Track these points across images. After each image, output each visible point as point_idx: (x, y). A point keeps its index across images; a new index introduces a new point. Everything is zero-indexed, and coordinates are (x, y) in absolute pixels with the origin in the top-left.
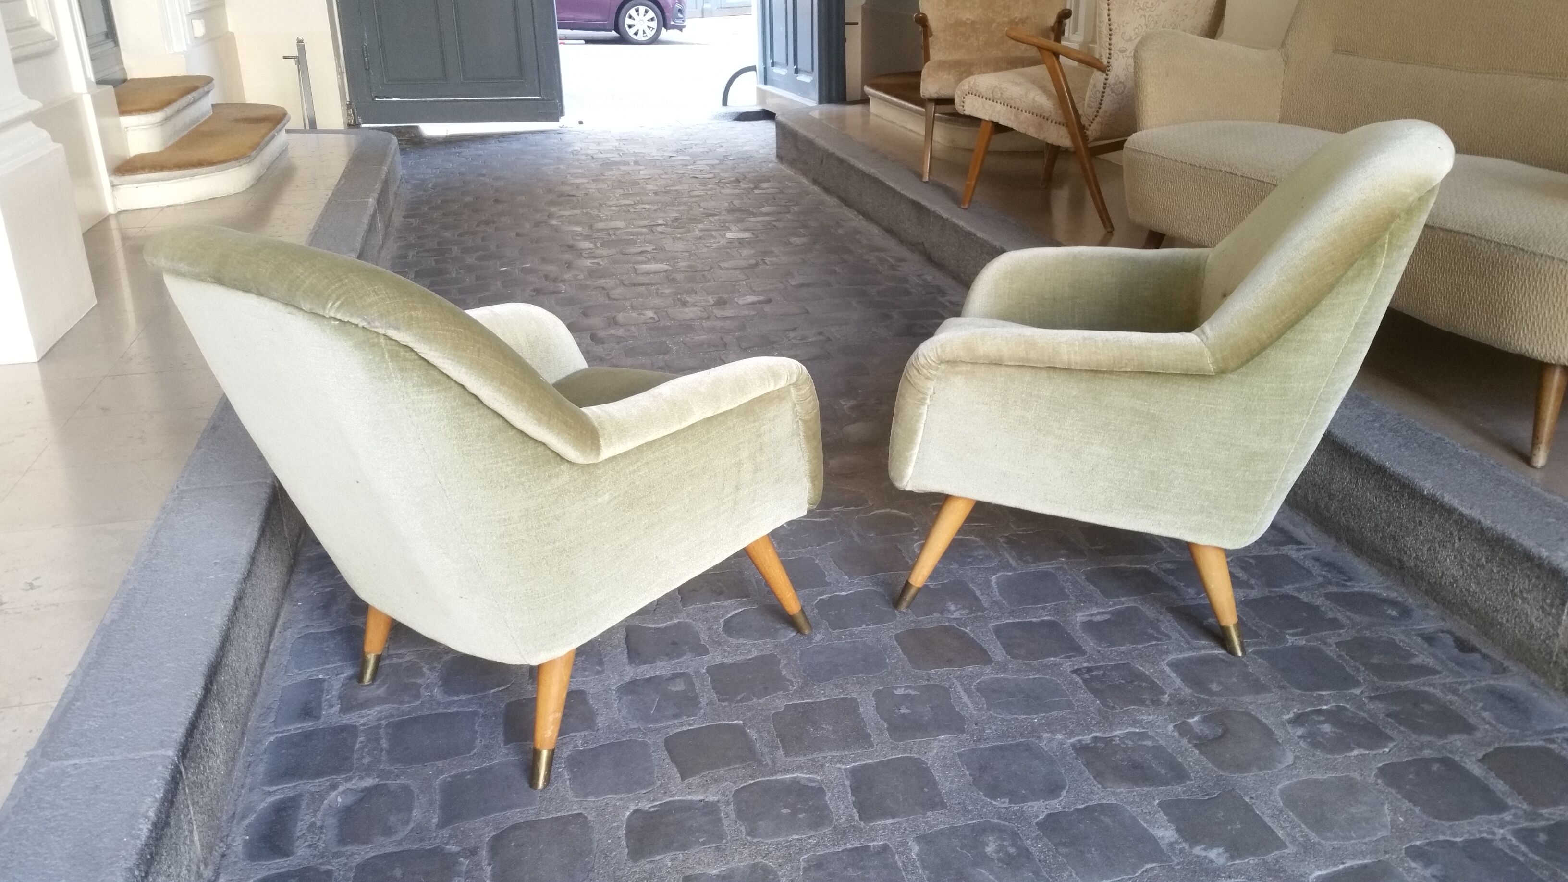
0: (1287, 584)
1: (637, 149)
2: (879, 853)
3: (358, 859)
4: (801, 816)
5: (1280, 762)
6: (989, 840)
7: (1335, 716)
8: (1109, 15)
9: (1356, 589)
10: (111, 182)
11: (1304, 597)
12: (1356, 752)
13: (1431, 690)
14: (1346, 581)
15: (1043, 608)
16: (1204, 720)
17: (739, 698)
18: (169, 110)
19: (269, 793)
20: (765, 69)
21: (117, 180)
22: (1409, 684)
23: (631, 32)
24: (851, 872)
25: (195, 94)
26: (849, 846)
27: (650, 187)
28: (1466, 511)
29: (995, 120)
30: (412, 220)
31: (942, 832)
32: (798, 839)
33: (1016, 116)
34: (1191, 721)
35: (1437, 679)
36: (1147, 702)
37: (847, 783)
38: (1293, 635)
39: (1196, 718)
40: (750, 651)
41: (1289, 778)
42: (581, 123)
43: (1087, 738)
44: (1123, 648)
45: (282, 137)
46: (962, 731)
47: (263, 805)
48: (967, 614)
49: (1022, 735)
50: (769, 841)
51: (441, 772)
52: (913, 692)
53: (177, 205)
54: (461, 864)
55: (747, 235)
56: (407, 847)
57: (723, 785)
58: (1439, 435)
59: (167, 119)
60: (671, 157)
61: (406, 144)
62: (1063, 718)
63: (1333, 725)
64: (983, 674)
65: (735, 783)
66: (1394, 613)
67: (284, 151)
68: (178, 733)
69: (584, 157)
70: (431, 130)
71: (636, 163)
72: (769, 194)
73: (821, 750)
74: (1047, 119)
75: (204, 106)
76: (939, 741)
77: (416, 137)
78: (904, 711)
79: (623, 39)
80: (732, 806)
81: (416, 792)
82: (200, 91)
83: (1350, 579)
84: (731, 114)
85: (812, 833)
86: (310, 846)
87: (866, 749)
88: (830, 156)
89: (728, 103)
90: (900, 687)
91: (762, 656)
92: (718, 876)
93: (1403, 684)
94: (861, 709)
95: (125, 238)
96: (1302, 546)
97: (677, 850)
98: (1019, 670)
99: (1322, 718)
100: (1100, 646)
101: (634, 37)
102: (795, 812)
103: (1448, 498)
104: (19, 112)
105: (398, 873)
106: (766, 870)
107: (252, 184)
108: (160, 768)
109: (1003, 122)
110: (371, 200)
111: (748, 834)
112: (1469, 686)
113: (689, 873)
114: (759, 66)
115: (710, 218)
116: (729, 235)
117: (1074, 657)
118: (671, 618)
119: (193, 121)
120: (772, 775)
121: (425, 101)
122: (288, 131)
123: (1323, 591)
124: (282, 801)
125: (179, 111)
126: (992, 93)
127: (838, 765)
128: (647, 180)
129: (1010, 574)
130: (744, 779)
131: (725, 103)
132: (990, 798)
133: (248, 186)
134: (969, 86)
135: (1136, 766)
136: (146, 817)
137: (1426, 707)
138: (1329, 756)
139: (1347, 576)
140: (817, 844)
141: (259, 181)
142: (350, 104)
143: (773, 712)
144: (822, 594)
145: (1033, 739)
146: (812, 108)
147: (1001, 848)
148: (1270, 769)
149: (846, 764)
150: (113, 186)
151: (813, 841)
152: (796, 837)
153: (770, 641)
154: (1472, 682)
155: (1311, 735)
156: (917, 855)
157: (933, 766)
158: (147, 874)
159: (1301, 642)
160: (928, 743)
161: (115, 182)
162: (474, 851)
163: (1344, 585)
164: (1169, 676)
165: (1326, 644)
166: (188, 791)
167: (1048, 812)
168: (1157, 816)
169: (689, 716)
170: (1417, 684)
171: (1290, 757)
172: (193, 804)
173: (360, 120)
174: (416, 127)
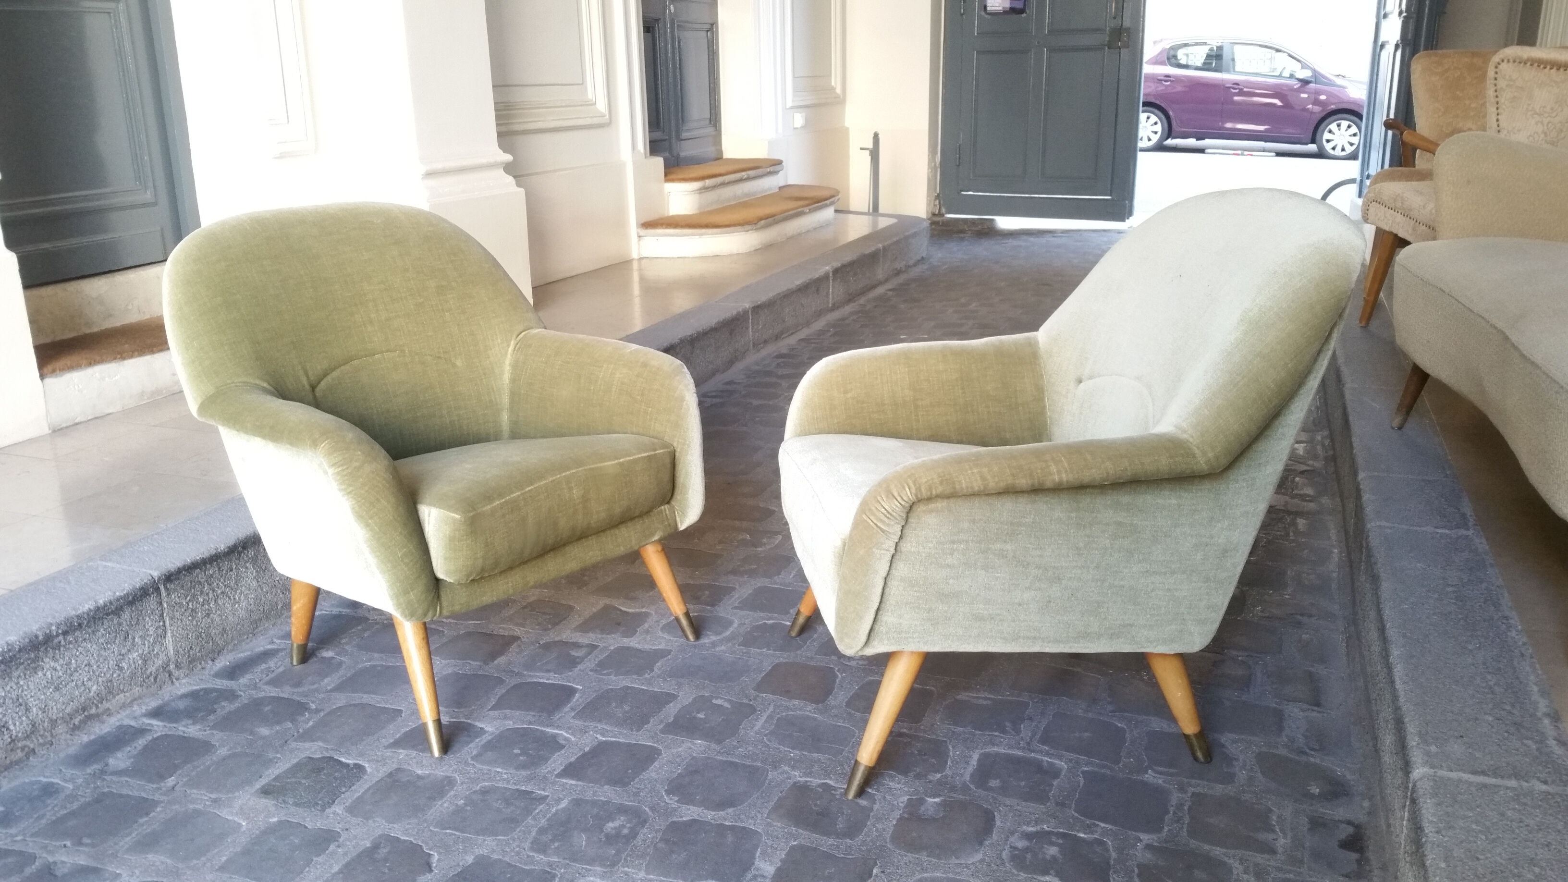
2: (535, 799)
3: (261, 695)
4: (521, 758)
5: (957, 858)
6: (619, 819)
7: (1071, 844)
8: (1498, 120)
9: (1312, 760)
10: (638, 233)
11: (1232, 748)
13: (1235, 864)
14: (1312, 749)
16: (944, 804)
17: (605, 672)
18: (708, 182)
19: (273, 643)
20: (1361, 181)
21: (643, 232)
22: (1217, 851)
23: (1328, 147)
24: (497, 804)
25: (752, 173)
26: (523, 788)
29: (1395, 232)
30: (890, 293)
31: (594, 803)
32: (498, 772)
33: (1414, 229)
34: (930, 800)
35: (1259, 858)
36: (912, 774)
37: (587, 749)
38: (1158, 772)
39: (937, 800)
40: (660, 644)
41: (945, 872)
43: (815, 782)
44: (960, 729)
45: (825, 214)
46: (719, 742)
47: (262, 649)
48: (862, 665)
49: (764, 761)
50: (478, 765)
52: (727, 705)
53: (685, 258)
54: (305, 716)
56: (295, 697)
57: (508, 723)
59: (704, 189)
63: (1064, 850)
64: (800, 710)
65: (514, 723)
66: (1317, 791)
68: (173, 565)
70: (1005, 223)
73: (600, 721)
75: (766, 184)
76: (694, 744)
77: (988, 228)
78: (701, 716)
79: (1321, 155)
80: (490, 738)
82: (762, 171)
85: (512, 771)
86: (250, 679)
87: (632, 731)
90: (722, 698)
91: (662, 650)
93: (1206, 847)
94: (671, 705)
95: (642, 279)
96: (1316, 708)
99: (1060, 841)
101: (1331, 152)
102: (523, 754)
105: (268, 709)
106: (451, 782)
108: (136, 578)
109: (1402, 234)
110: (827, 268)
111: (473, 757)
112: (1289, 876)
113: (405, 767)
114: (1358, 179)
118: (643, 607)
119: (747, 195)
120: (546, 726)
121: (1004, 196)
122: (836, 210)
123: (1266, 749)
125: (723, 184)
127: (598, 736)
130: (523, 722)
132: (666, 793)
133: (753, 249)
135: (823, 814)
136: (96, 602)
137: (1199, 873)
138: (1014, 871)
140: (504, 779)
141: (767, 247)
142: (938, 195)
143: (610, 687)
145: (769, 767)
147: (620, 827)
148: (939, 859)
149: (604, 736)
150: (640, 237)
151: (505, 776)
152: (499, 770)
153: (683, 640)
154: (1300, 874)
155: (1027, 850)
156: (557, 811)
157: (663, 759)
158: (65, 633)
159: (1160, 781)
160: (683, 742)
161: (641, 234)
162: (317, 711)
163: (1304, 753)
164: (967, 763)
165: (1182, 789)
166: (165, 606)
167: (696, 817)
168: (778, 852)
169: (555, 674)
170: (1224, 854)
171: (979, 856)
172: (172, 619)
173: (943, 210)
174: (993, 220)
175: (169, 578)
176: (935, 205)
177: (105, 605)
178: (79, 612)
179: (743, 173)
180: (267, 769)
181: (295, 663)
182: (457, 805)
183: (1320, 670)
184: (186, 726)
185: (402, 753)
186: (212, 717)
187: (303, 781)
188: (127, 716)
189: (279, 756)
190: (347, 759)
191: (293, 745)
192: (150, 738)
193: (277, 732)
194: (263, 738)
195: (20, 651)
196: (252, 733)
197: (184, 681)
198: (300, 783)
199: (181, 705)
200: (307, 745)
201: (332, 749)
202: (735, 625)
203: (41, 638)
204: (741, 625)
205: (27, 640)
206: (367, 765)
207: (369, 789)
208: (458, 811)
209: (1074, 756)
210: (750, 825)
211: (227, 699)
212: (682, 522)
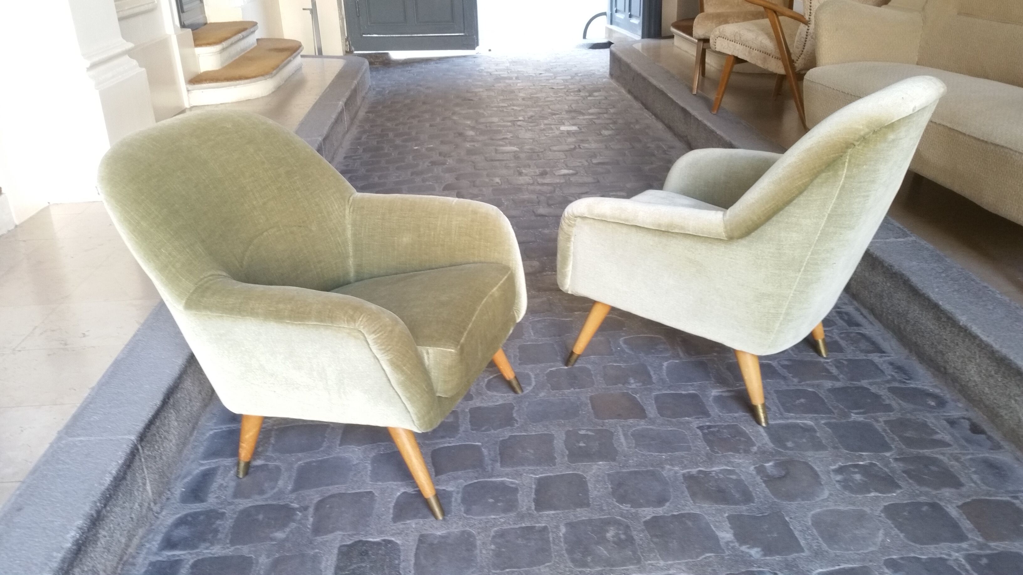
0: (863, 380)
1: (520, 68)
2: (540, 531)
3: (241, 507)
4: (499, 504)
5: (818, 497)
6: (610, 529)
7: (864, 470)
9: (912, 386)
10: (187, 88)
11: (873, 389)
12: (872, 494)
13: (941, 457)
14: (906, 379)
15: (691, 385)
16: (776, 466)
17: (483, 429)
18: (225, 44)
19: (202, 465)
20: (611, 14)
21: (191, 87)
22: (927, 452)
24: (520, 541)
25: (244, 33)
26: (523, 525)
27: (522, 95)
28: (984, 338)
29: (736, 55)
30: (370, 115)
31: (583, 522)
32: (494, 518)
33: (749, 53)
34: (767, 465)
35: (947, 450)
36: (741, 451)
37: (534, 486)
38: (856, 414)
39: (771, 464)
40: (498, 400)
41: (821, 507)
42: (490, 50)
43: (694, 471)
44: (736, 415)
45: (298, 60)
46: (614, 460)
47: (197, 471)
48: (640, 386)
49: (652, 465)
50: (476, 518)
51: (300, 459)
52: (590, 433)
53: (226, 103)
54: (298, 515)
55: (574, 128)
56: (270, 502)
57: (459, 482)
58: (986, 284)
59: (224, 49)
60: (541, 74)
61: (379, 64)
62: (683, 457)
63: (863, 475)
64: (638, 425)
65: (465, 481)
66: (933, 404)
67: (299, 69)
68: (140, 426)
69: (485, 74)
70: (396, 55)
71: (517, 78)
72: (597, 100)
73: (523, 465)
74: (770, 55)
75: (251, 40)
76: (598, 465)
77: (386, 59)
78: (582, 444)
80: (460, 495)
81: (283, 470)
82: (248, 31)
83: (910, 378)
84: (588, 44)
85: (503, 515)
86: (217, 497)
87: (551, 466)
88: (639, 75)
89: (587, 37)
90: (583, 429)
91: (505, 404)
92: (440, 536)
93: (921, 451)
94: (555, 442)
96: (884, 355)
97: (420, 518)
98: (662, 424)
99: (856, 470)
100: (721, 412)
102: (497, 501)
103: (975, 329)
104: (119, 50)
105: (261, 517)
106: (470, 535)
107: (273, 90)
108: (125, 446)
109: (740, 56)
110: (341, 103)
111: (465, 513)
112: (969, 457)
113: (424, 532)
115: (554, 117)
116: (563, 128)
117: (702, 418)
119: (243, 50)
120: (490, 477)
121: (393, 37)
122: (302, 56)
123: (888, 385)
124: (209, 470)
125: (232, 44)
126: (735, 36)
127: (531, 475)
128: (520, 90)
129: (677, 361)
130: (471, 479)
131: (584, 37)
132: (619, 504)
133: (271, 92)
134: (719, 32)
135: (721, 491)
136: (111, 473)
137: (933, 468)
138: (853, 495)
139: (908, 376)
140: (504, 523)
141: (278, 89)
142: (347, 37)
143: (501, 439)
144: (551, 367)
145: (658, 469)
146: (636, 42)
147: (617, 535)
148: (810, 500)
149: (536, 475)
150: (188, 91)
151: (502, 520)
152: (493, 517)
153: (512, 394)
154: (972, 454)
155: (845, 480)
156: (563, 534)
157: (589, 480)
158: (105, 506)
159: (861, 418)
160: (591, 466)
161: (190, 89)
162: (306, 508)
163: (904, 382)
164: (761, 435)
165: (877, 421)
166: (143, 460)
167: (654, 515)
168: (723, 524)
169: (450, 438)
170: (932, 452)
171: (826, 494)
172: (147, 468)
173: (353, 49)
174: (387, 54)
175: (142, 437)
176: (346, 45)
177: (118, 474)
178: (106, 485)
179: (240, 35)
180: (320, 563)
181: (241, 476)
182: (493, 550)
183: (863, 331)
184: (207, 548)
185: (413, 523)
186: (220, 536)
187: (363, 565)
188: (147, 553)
189: (317, 551)
190: (373, 538)
191: (319, 539)
192: (188, 566)
193: (291, 532)
194: (286, 540)
195: (89, 531)
196: (272, 539)
197: (164, 513)
198: (362, 567)
199: (183, 532)
200: (330, 537)
201: (355, 534)
202: (533, 376)
203: (95, 515)
204: (537, 375)
205: (89, 521)
206: (393, 539)
207: (416, 555)
208: (498, 554)
209: (811, 415)
210: (687, 510)
211: (218, 518)
212: (519, 317)
